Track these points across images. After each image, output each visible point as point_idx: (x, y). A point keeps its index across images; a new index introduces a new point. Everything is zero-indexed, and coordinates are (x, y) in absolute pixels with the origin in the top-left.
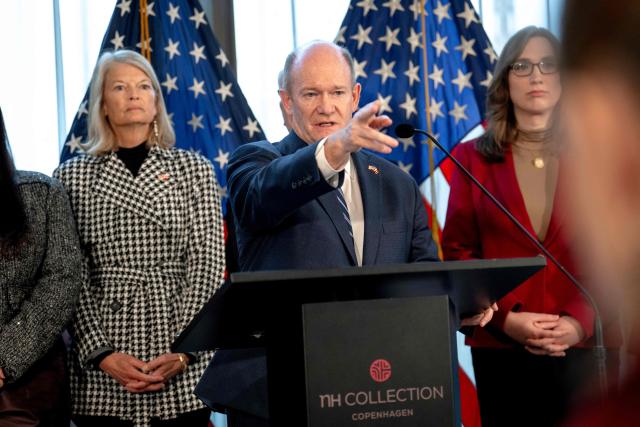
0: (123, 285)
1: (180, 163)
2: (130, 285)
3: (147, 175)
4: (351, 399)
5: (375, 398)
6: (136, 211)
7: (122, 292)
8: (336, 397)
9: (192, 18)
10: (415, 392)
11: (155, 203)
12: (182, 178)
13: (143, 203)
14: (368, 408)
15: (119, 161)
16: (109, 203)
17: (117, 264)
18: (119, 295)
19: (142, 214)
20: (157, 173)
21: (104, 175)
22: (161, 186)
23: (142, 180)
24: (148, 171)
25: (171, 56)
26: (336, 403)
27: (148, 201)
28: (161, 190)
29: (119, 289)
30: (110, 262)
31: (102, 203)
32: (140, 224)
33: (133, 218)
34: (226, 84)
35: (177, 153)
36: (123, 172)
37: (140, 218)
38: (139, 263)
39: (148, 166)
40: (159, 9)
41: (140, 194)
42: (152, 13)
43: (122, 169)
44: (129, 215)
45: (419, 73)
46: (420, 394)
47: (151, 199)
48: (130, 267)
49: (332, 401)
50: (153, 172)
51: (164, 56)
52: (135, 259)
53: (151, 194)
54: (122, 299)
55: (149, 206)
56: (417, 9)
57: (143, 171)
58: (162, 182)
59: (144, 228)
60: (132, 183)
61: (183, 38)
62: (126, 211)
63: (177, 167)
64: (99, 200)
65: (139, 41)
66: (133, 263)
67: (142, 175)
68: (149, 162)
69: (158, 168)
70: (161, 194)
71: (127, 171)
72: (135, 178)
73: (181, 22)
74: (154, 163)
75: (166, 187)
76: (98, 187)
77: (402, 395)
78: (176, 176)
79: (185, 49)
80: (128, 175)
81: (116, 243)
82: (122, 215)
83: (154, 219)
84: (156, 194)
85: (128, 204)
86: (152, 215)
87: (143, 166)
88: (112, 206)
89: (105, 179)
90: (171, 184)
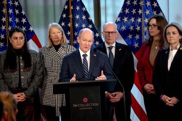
0: (53, 77)
1: (68, 49)
2: (54, 77)
3: (60, 52)
4: (79, 105)
5: (84, 105)
6: (56, 60)
7: (53, 78)
8: (76, 105)
9: (82, 9)
10: (92, 104)
11: (61, 58)
12: (68, 53)
13: (58, 58)
14: (83, 107)
15: (54, 48)
16: (51, 58)
17: (52, 72)
18: (52, 79)
19: (58, 61)
20: (62, 51)
21: (50, 51)
22: (63, 54)
23: (58, 53)
24: (60, 51)
25: (77, 19)
26: (76, 106)
27: (59, 58)
28: (62, 55)
29: (52, 77)
30: (51, 71)
31: (49, 58)
32: (57, 63)
33: (56, 62)
34: (91, 25)
35: (68, 46)
36: (54, 51)
37: (57, 62)
38: (57, 72)
39: (60, 49)
40: (74, 7)
41: (58, 56)
42: (73, 9)
43: (54, 50)
44: (55, 61)
45: (141, 20)
46: (93, 105)
47: (60, 57)
48: (55, 73)
49: (75, 106)
50: (61, 51)
51: (75, 19)
52: (56, 71)
53: (60, 56)
54: (52, 80)
55: (59, 59)
56: (141, 3)
57: (59, 50)
58: (63, 53)
59: (58, 64)
60: (56, 53)
61: (80, 14)
62: (54, 60)
63: (67, 49)
64: (48, 57)
65: (69, 15)
66: (55, 72)
67: (59, 52)
68: (60, 48)
69: (62, 50)
70: (62, 56)
71: (55, 50)
72: (57, 52)
73: (80, 10)
74: (61, 49)
75: (64, 55)
76: (49, 54)
77: (90, 105)
78: (67, 52)
79: (81, 17)
80: (55, 51)
81: (52, 67)
82: (53, 61)
83: (60, 62)
84: (61, 56)
85: (55, 58)
86: (60, 61)
87: (59, 49)
88: (51, 59)
89: (50, 52)
90: (65, 54)
